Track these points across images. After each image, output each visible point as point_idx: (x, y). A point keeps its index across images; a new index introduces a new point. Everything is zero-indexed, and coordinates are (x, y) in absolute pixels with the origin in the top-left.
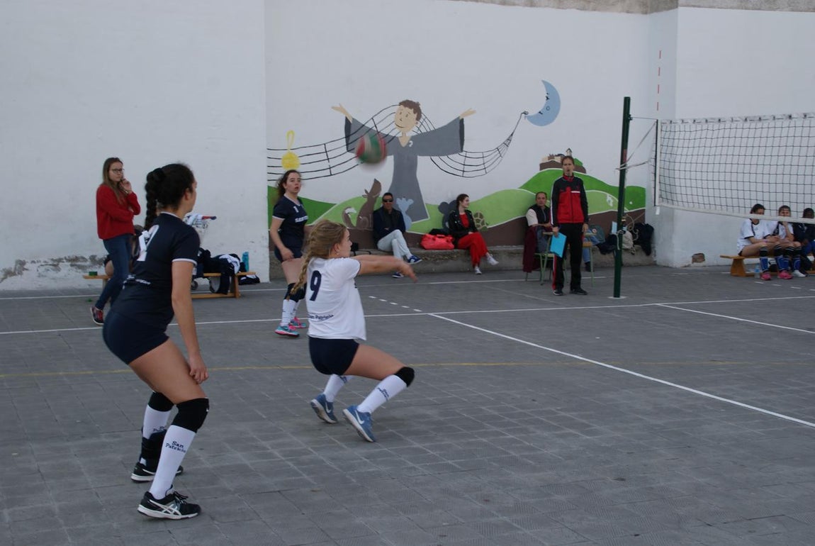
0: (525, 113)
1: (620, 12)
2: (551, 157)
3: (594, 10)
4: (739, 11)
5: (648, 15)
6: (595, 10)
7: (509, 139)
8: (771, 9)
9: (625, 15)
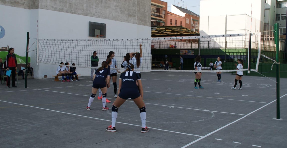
1: (22, 8)
2: (3, 48)
4: (54, 11)
5: (30, 10)
6: (15, 7)
8: (62, 12)
9: (23, 9)
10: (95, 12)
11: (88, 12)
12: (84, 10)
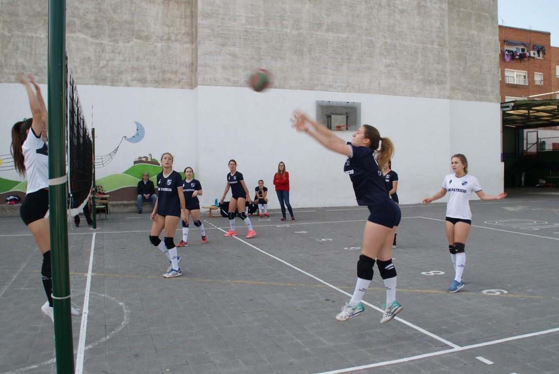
0: (125, 137)
1: (178, 88)
2: (140, 158)
3: (163, 87)
4: (233, 87)
5: (193, 90)
7: (116, 150)
9: (180, 90)
10: (333, 82)
11: (316, 82)
12: (304, 80)
